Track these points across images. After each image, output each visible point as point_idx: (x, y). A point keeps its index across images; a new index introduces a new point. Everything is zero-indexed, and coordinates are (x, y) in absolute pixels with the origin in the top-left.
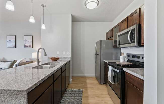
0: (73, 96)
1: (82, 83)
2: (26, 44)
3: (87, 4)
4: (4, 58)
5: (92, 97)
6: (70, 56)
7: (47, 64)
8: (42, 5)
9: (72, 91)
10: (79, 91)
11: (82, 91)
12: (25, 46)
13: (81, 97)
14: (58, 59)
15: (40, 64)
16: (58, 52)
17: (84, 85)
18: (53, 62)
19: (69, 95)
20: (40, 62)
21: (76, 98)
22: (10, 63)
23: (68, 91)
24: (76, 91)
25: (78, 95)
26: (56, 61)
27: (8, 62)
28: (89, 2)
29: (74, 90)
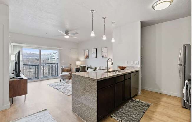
0: (137, 105)
1: (154, 99)
2: (103, 55)
3: (155, 6)
4: (90, 66)
5: (159, 114)
6: (139, 65)
7: (114, 71)
8: (112, 23)
9: (138, 101)
10: (145, 104)
11: (150, 105)
12: (102, 57)
13: (146, 110)
14: (125, 68)
15: (109, 70)
16: (126, 62)
17: (155, 101)
18: (121, 70)
19: (134, 104)
20: (109, 69)
21: (140, 108)
22: (93, 69)
23: (134, 100)
24: (142, 103)
25: (143, 107)
26: (124, 69)
27: (92, 68)
28: (156, 5)
29: (141, 101)
